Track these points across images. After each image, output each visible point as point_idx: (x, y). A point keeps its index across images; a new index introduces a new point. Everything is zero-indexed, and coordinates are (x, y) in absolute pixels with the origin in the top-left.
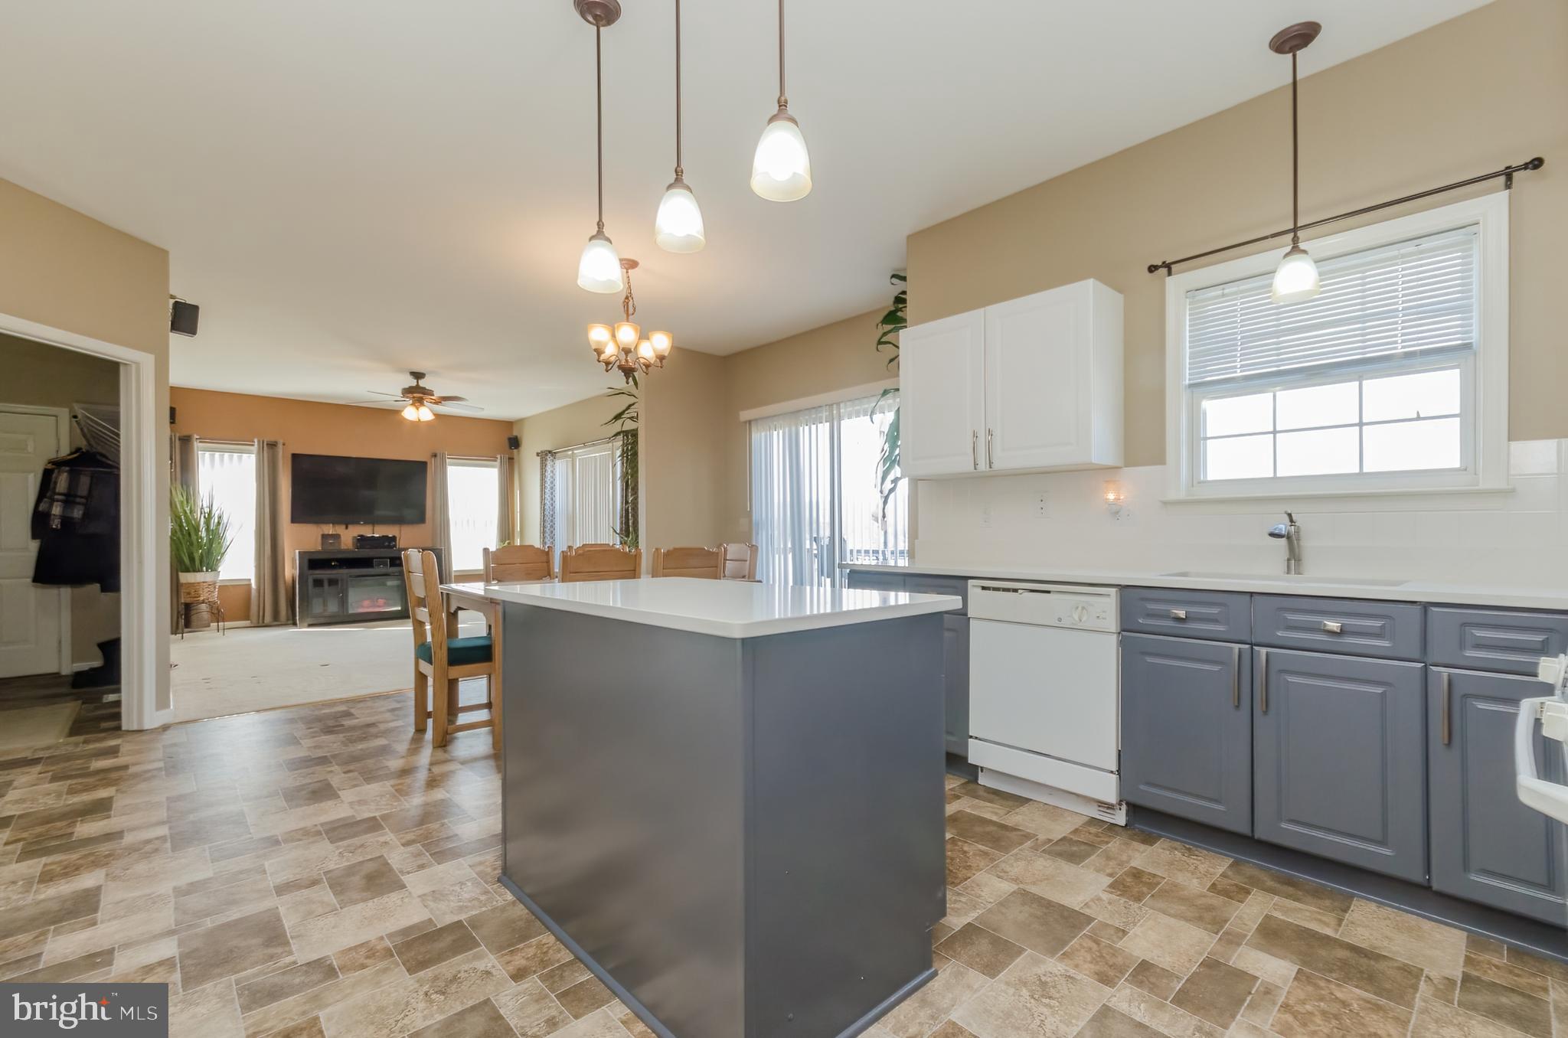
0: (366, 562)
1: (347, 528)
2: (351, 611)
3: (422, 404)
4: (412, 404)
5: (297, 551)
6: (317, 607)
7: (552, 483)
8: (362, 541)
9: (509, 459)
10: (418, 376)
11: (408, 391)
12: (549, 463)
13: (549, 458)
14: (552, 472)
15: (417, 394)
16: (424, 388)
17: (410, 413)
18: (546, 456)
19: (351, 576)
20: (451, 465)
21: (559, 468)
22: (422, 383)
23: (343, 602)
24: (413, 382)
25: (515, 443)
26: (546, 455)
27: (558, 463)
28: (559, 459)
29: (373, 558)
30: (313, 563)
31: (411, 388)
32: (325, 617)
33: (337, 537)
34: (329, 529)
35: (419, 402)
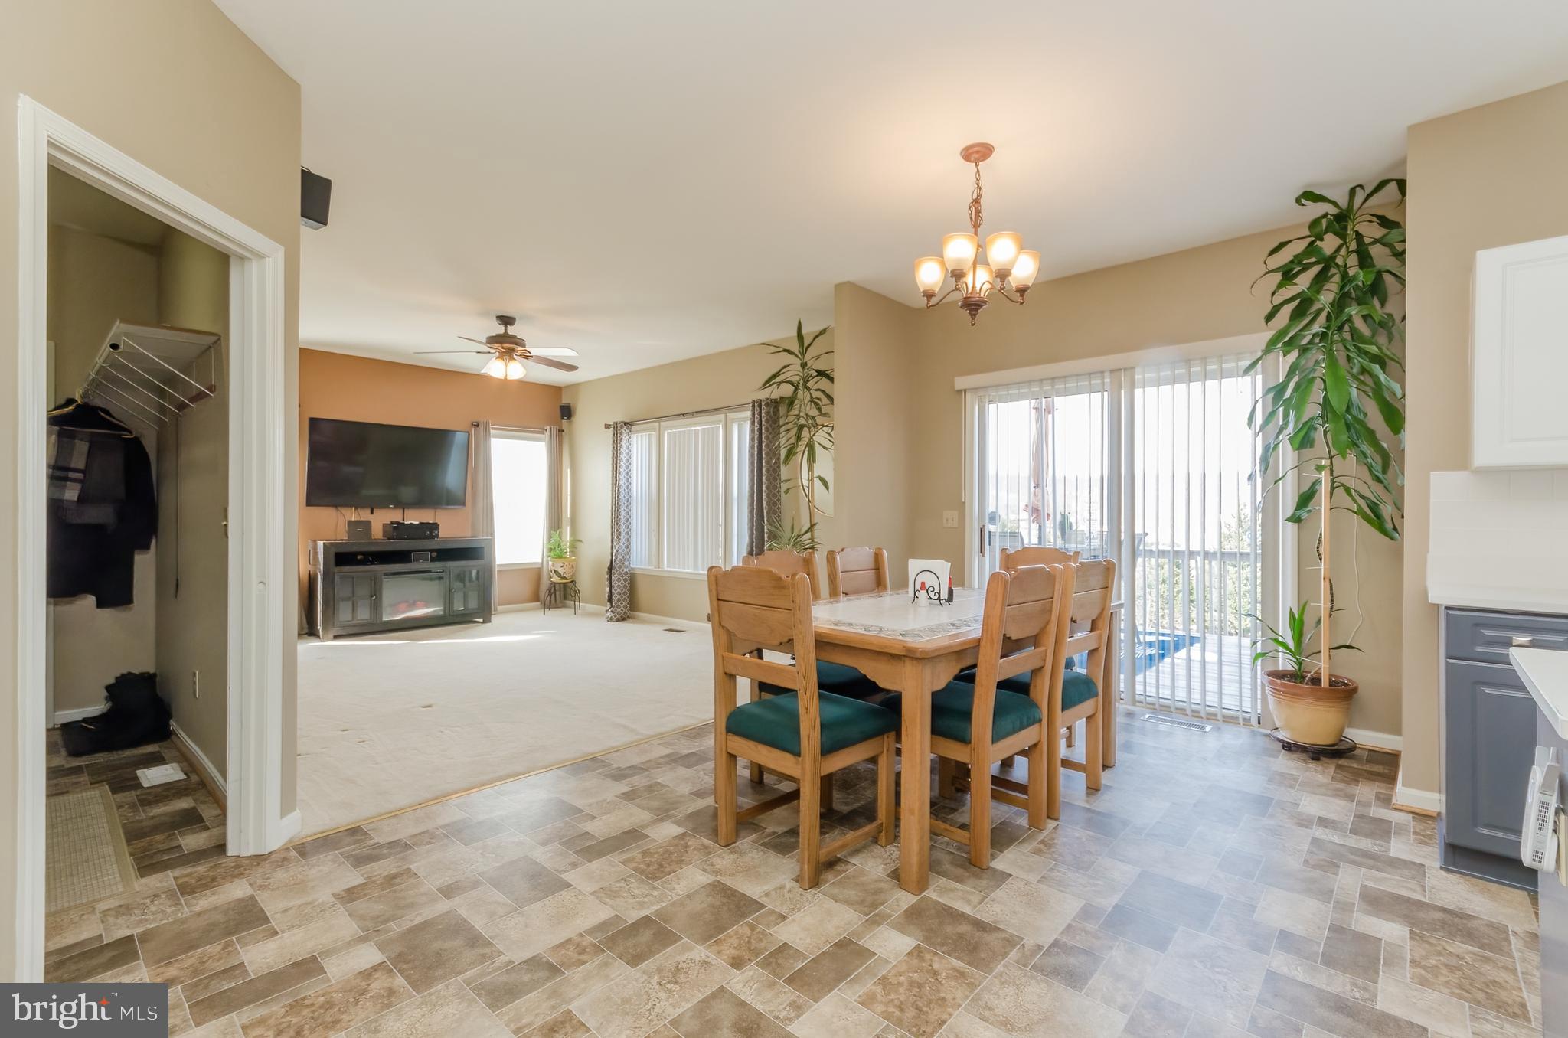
0: (402, 557)
1: (372, 513)
2: (385, 619)
3: (512, 358)
4: (498, 358)
5: (320, 544)
6: (344, 614)
7: (628, 461)
8: (397, 530)
9: (559, 431)
10: (506, 320)
11: (494, 340)
12: (625, 437)
13: (625, 430)
14: (628, 448)
15: (506, 344)
16: (515, 337)
17: (497, 368)
18: (620, 429)
19: (386, 574)
20: (493, 437)
21: (639, 446)
22: (511, 330)
23: (376, 606)
24: (501, 330)
25: (567, 412)
26: (622, 427)
27: (634, 438)
28: (637, 432)
29: (409, 552)
30: (342, 558)
31: (498, 336)
32: (355, 626)
33: (367, 524)
34: (352, 514)
35: (508, 354)
